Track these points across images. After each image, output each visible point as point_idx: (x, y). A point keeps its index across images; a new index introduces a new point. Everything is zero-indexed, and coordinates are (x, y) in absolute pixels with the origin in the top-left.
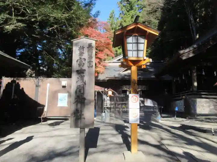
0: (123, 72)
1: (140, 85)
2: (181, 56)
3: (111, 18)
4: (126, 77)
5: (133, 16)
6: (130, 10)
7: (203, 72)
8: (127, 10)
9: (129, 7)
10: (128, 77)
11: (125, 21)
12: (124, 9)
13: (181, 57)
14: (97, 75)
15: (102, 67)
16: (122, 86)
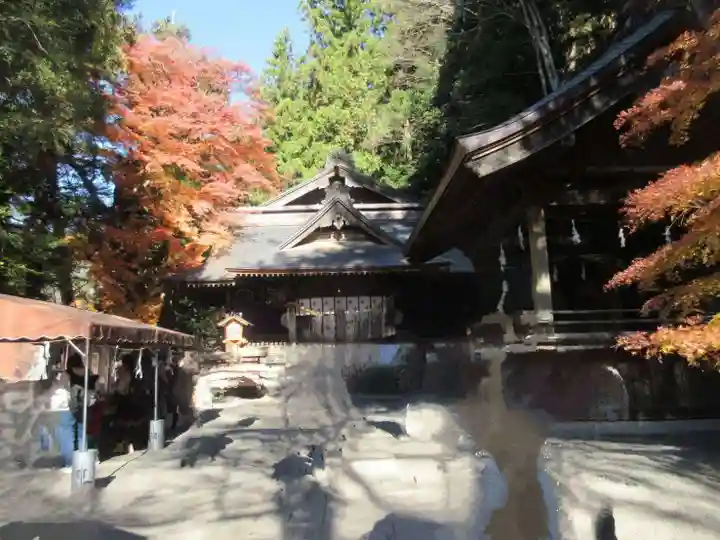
0: (296, 245)
1: (353, 295)
2: (469, 159)
3: (277, 57)
4: (304, 266)
5: (354, 51)
6: (343, 29)
7: (575, 232)
8: (333, 30)
9: (340, 21)
10: (312, 267)
11: (326, 68)
12: (324, 26)
13: (470, 164)
14: (204, 261)
15: (222, 230)
16: (294, 300)
